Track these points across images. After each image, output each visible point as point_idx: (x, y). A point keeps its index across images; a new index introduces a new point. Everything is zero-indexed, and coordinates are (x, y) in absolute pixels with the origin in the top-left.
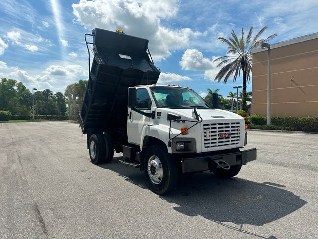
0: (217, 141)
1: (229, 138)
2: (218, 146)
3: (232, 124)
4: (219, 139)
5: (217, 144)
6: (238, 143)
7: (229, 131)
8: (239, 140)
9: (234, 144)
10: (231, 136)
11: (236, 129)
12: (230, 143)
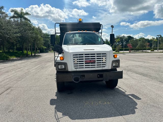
0: (84, 65)
2: (85, 68)
3: (98, 54)
5: (84, 67)
6: (104, 67)
7: (95, 59)
8: (105, 65)
9: (101, 67)
10: (96, 62)
11: (101, 57)
12: (96, 66)
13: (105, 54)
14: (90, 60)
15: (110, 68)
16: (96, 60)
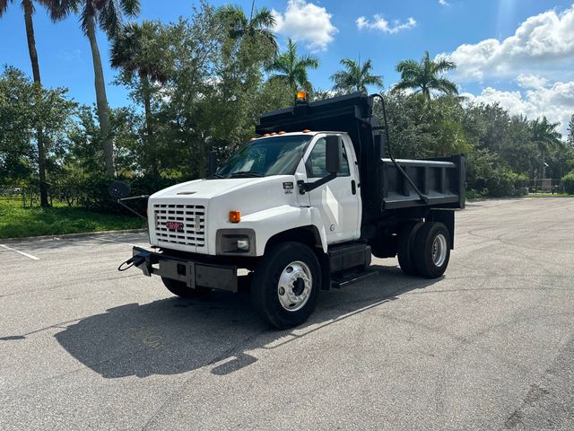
1: (183, 231)
3: (188, 207)
4: (170, 230)
5: (168, 238)
6: (203, 246)
7: (182, 219)
8: (203, 240)
9: (194, 245)
10: (185, 229)
11: (193, 216)
12: (186, 241)
13: (202, 207)
14: (175, 221)
15: (213, 252)
16: (185, 222)
